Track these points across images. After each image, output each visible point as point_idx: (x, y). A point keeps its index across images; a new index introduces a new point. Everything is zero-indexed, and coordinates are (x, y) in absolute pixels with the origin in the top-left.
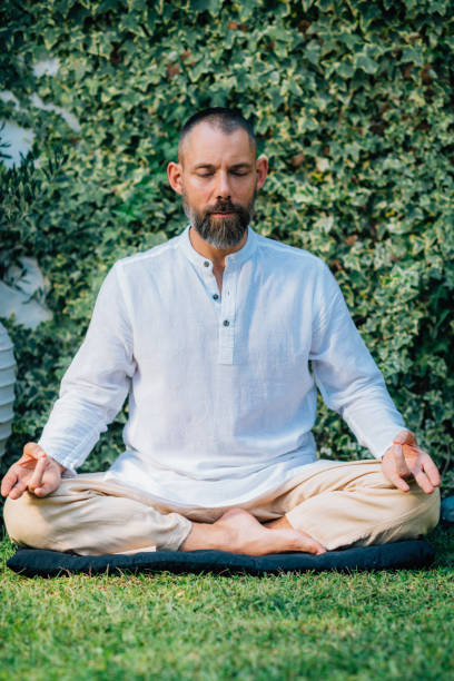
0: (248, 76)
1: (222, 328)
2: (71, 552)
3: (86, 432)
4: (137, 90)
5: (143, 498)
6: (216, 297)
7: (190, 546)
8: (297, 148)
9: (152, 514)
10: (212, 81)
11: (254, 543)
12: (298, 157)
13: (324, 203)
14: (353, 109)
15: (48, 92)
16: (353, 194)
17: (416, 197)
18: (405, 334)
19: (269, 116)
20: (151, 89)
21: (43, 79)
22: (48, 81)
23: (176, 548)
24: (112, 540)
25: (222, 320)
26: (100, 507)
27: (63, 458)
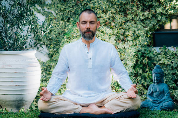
0: (95, 3)
1: (89, 60)
2: (53, 113)
3: (57, 85)
4: (70, 7)
5: (71, 101)
6: (88, 53)
7: (82, 112)
8: (107, 20)
9: (73, 105)
10: (87, 5)
12: (107, 22)
13: (113, 33)
14: (120, 11)
15: (49, 7)
16: (120, 31)
17: (135, 32)
18: (132, 63)
19: (100, 13)
20: (73, 6)
21: (48, 4)
22: (49, 5)
23: (78, 113)
24: (63, 111)
25: (89, 58)
26: (61, 103)
27: (52, 91)
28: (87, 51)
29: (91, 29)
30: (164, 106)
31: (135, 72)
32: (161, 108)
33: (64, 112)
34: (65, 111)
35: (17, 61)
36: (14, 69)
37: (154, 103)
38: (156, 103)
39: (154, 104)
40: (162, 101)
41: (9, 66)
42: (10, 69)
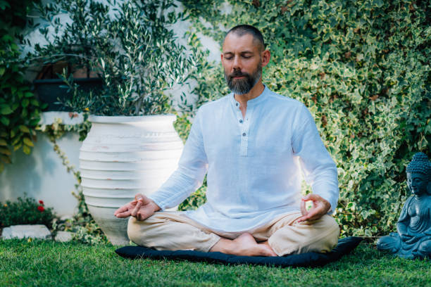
0: (320, 11)
1: (242, 137)
2: (153, 248)
3: (180, 190)
4: (266, 20)
5: (197, 225)
6: (241, 122)
7: (214, 250)
8: (347, 49)
9: (197, 232)
10: (302, 14)
11: (245, 251)
12: (348, 53)
13: (359, 77)
14: (376, 27)
15: (226, 22)
16: (375, 73)
17: (404, 74)
18: (389, 148)
19: (331, 32)
20: (273, 19)
21: (224, 16)
22: (226, 17)
23: (207, 251)
24: (173, 244)
25: (242, 133)
26: (169, 227)
27: (160, 202)
28: (240, 118)
29: (243, 70)
30: (420, 248)
31: (397, 170)
32: (415, 253)
33: (173, 246)
34: (177, 244)
35: (121, 138)
36: (114, 153)
37: (404, 240)
38: (408, 241)
39: (404, 244)
40: (420, 238)
41: (105, 147)
42: (106, 153)
